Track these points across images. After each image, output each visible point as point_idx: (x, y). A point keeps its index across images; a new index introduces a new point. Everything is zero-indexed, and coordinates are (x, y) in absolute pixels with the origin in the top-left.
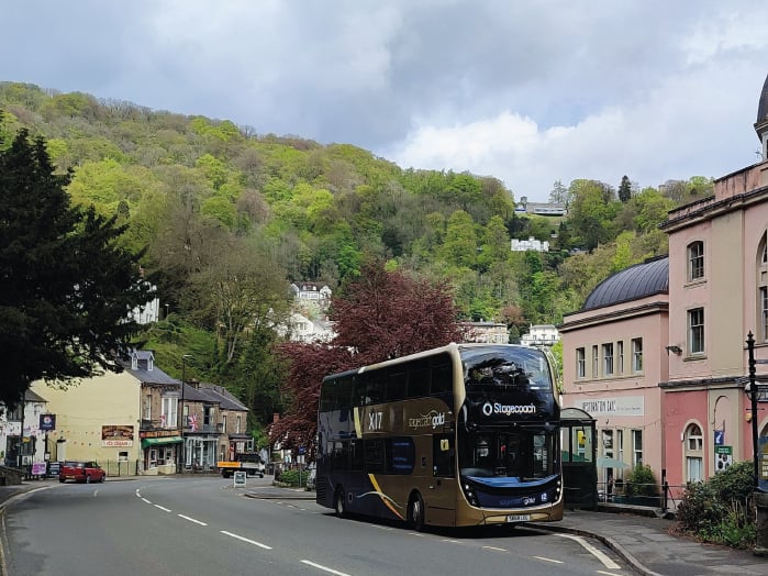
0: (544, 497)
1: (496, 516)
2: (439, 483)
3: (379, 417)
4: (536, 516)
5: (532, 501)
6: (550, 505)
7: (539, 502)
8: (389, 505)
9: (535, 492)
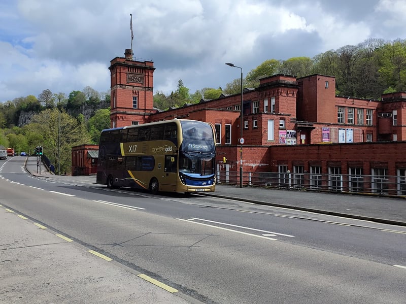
0: (209, 182)
1: (192, 188)
2: (167, 175)
3: (135, 147)
4: (206, 190)
5: (205, 183)
6: (211, 186)
7: (207, 184)
8: (139, 184)
9: (206, 180)
